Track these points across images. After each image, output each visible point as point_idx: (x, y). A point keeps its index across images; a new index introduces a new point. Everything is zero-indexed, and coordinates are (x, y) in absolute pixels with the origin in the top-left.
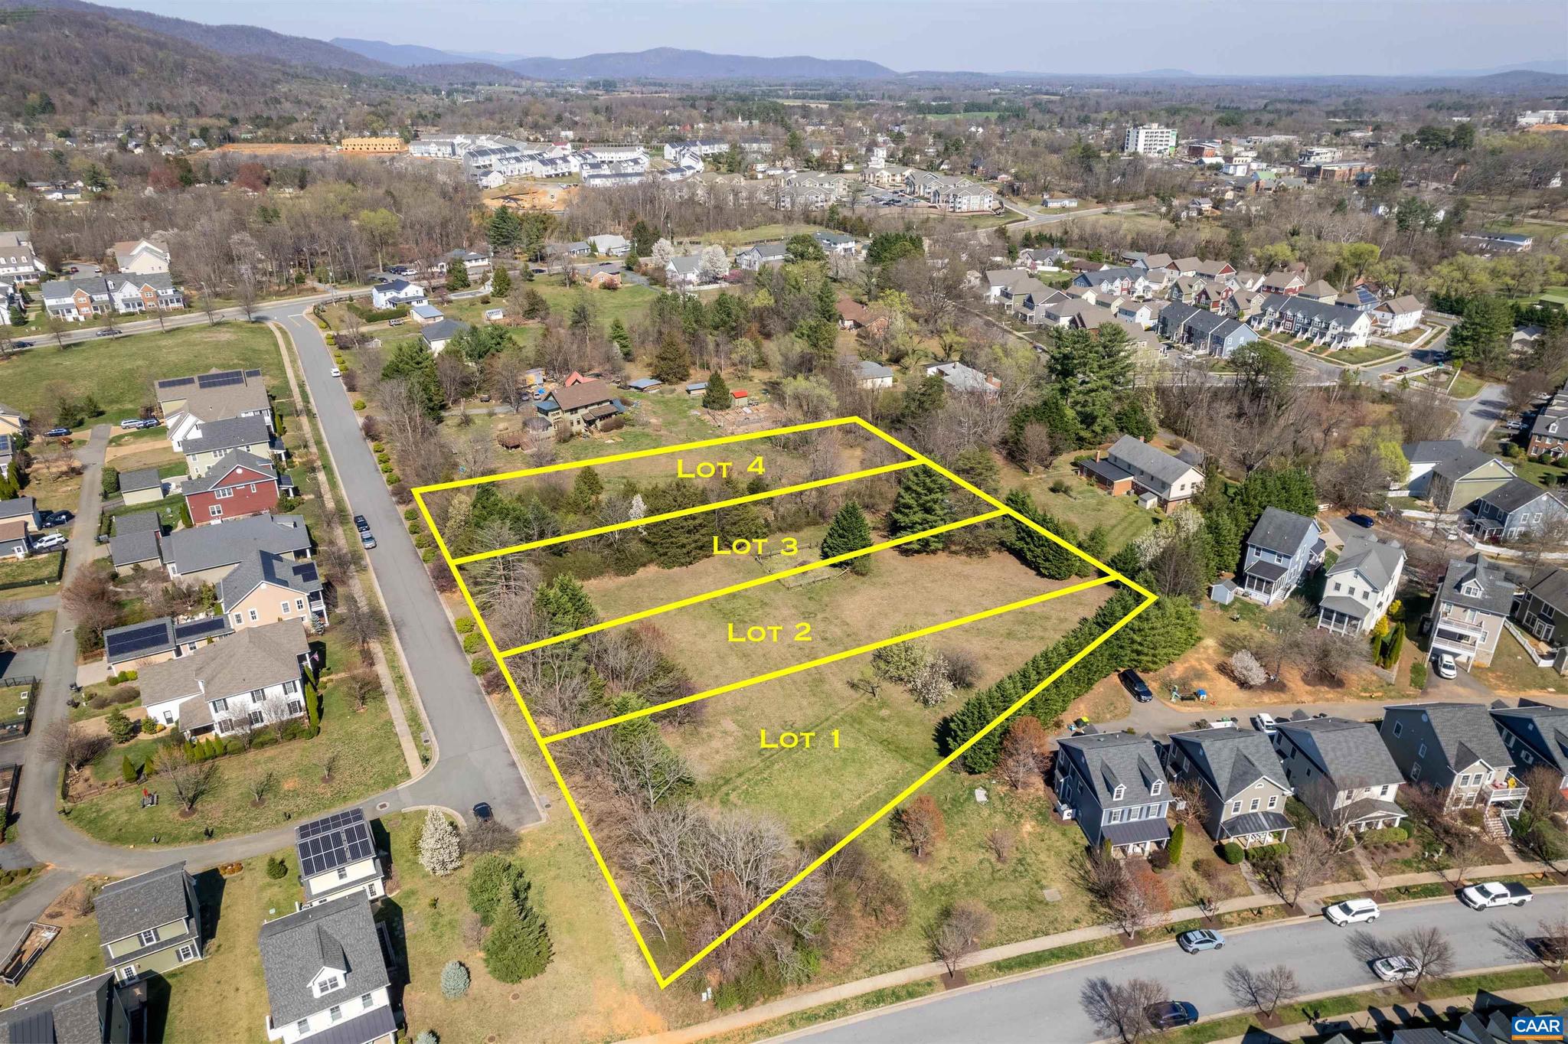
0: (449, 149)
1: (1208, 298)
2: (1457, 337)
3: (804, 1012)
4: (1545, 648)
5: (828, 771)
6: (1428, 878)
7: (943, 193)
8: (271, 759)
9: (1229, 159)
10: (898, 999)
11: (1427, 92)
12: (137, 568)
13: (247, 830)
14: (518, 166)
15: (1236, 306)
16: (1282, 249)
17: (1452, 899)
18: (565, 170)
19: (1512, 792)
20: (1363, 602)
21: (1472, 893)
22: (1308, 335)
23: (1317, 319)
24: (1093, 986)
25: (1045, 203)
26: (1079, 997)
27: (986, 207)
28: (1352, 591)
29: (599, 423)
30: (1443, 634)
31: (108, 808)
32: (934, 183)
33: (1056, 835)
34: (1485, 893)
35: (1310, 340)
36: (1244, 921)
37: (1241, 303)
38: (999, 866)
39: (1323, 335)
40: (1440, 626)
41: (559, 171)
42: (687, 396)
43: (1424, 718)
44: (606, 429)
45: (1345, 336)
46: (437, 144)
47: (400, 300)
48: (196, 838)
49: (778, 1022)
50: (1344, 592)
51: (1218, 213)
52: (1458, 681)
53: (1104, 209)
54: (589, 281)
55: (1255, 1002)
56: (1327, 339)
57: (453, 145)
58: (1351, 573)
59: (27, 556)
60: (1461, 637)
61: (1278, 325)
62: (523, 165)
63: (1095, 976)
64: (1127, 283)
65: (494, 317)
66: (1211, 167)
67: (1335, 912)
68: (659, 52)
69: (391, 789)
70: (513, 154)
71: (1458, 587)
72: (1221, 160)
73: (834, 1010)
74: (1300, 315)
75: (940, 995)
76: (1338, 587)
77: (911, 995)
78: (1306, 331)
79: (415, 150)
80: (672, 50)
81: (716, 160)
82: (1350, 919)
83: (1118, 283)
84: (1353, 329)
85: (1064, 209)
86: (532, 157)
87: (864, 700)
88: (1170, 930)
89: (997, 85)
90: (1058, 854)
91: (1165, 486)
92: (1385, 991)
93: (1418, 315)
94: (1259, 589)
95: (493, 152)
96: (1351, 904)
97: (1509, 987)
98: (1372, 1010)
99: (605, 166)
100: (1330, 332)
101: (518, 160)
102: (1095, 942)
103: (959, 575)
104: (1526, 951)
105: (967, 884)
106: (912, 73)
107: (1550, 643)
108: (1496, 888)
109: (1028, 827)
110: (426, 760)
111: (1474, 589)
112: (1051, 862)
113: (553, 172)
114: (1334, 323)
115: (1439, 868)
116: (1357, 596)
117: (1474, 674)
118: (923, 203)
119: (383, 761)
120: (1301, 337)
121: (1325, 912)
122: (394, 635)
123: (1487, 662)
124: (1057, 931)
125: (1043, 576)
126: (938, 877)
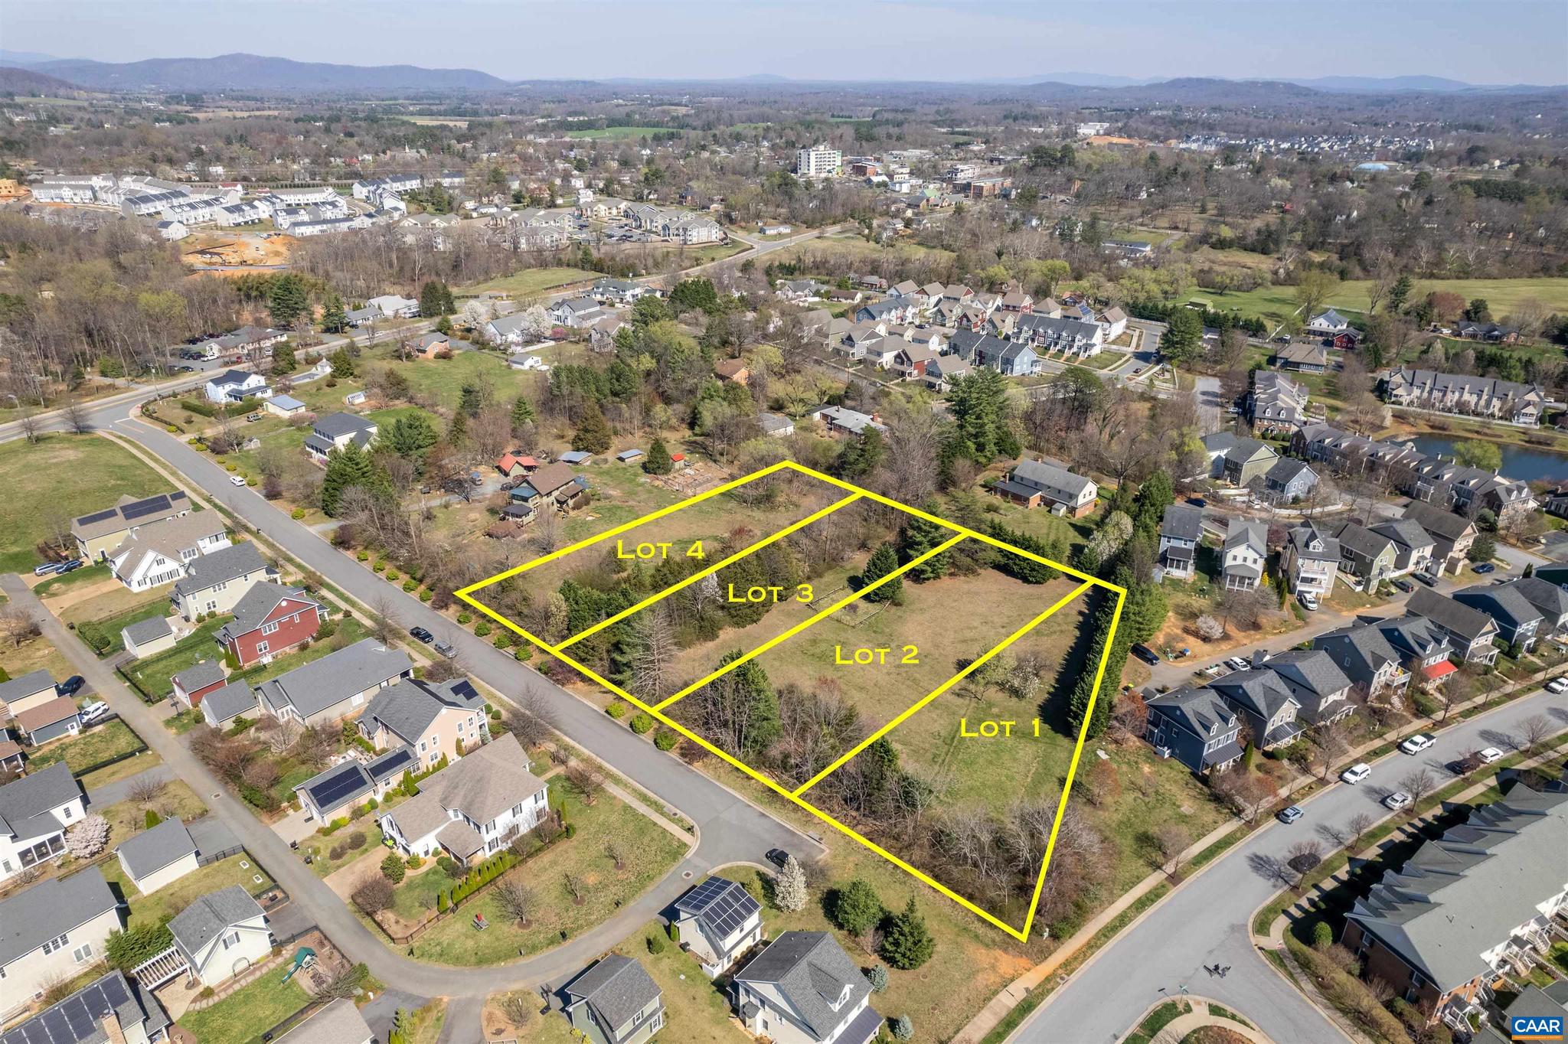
0: (89, 194)
1: (969, 320)
2: (1167, 340)
3: (1106, 927)
4: (1354, 579)
5: (991, 762)
6: (1378, 743)
7: (673, 227)
8: (554, 863)
9: (891, 176)
10: (1153, 901)
11: (994, 101)
12: (239, 722)
13: (590, 924)
14: (193, 213)
15: (994, 326)
16: (997, 270)
17: (1396, 752)
18: (255, 217)
19: (1403, 678)
20: (1254, 566)
21: (1407, 745)
22: (1059, 347)
23: (1064, 334)
24: (1252, 859)
25: (762, 231)
26: (1249, 869)
27: (713, 238)
28: (1245, 559)
29: (571, 502)
30: (1305, 580)
31: (445, 941)
32: (657, 217)
33: (1166, 770)
34: (1416, 744)
35: (1061, 351)
36: (1304, 796)
37: (998, 323)
38: (1147, 799)
39: (1071, 347)
40: (1302, 575)
41: (248, 218)
42: (621, 464)
43: (1347, 640)
44: (577, 507)
45: (1088, 347)
46: (71, 187)
47: (241, 392)
48: (552, 942)
49: (1097, 937)
50: (1239, 561)
51: (909, 231)
52: (1319, 611)
53: (816, 232)
54: (424, 352)
55: (1340, 843)
56: (1075, 349)
57: (92, 188)
58: (1244, 547)
59: (81, 732)
60: (1312, 580)
61: (1033, 340)
62: (200, 212)
63: (1249, 852)
64: (899, 312)
65: (357, 401)
66: (879, 185)
67: (1347, 775)
68: (235, 59)
69: (682, 861)
70: (182, 200)
71: (1307, 545)
72: (885, 178)
73: (1122, 920)
74: (1050, 332)
75: (1173, 892)
76: (1235, 558)
77: (1158, 896)
78: (1056, 344)
79: (41, 195)
80: (249, 56)
81: (412, 197)
82: (1358, 778)
83: (893, 312)
84: (1094, 341)
85: (780, 236)
86: (208, 203)
87: (973, 704)
88: (1268, 814)
89: (616, 95)
90: (1176, 782)
91: (1072, 496)
92: (1397, 815)
93: (1124, 322)
94: (1178, 567)
95: (157, 198)
96: (1355, 769)
97: (1453, 795)
98: (1399, 829)
99: (302, 212)
100: (1077, 344)
101: (192, 206)
102: (1234, 833)
103: (969, 592)
104: (1449, 773)
105: (1136, 816)
106: (524, 83)
107: (1354, 574)
108: (1419, 739)
109: (1146, 769)
110: (690, 830)
111: (1317, 546)
112: (1174, 789)
113: (241, 220)
114: (1078, 337)
115: (1380, 736)
116: (1249, 563)
117: (1326, 603)
118: (654, 237)
119: (653, 839)
120: (1053, 350)
121: (1341, 778)
122: (557, 732)
123: (1329, 595)
124: (1209, 832)
125: (1029, 582)
126: (1117, 817)
